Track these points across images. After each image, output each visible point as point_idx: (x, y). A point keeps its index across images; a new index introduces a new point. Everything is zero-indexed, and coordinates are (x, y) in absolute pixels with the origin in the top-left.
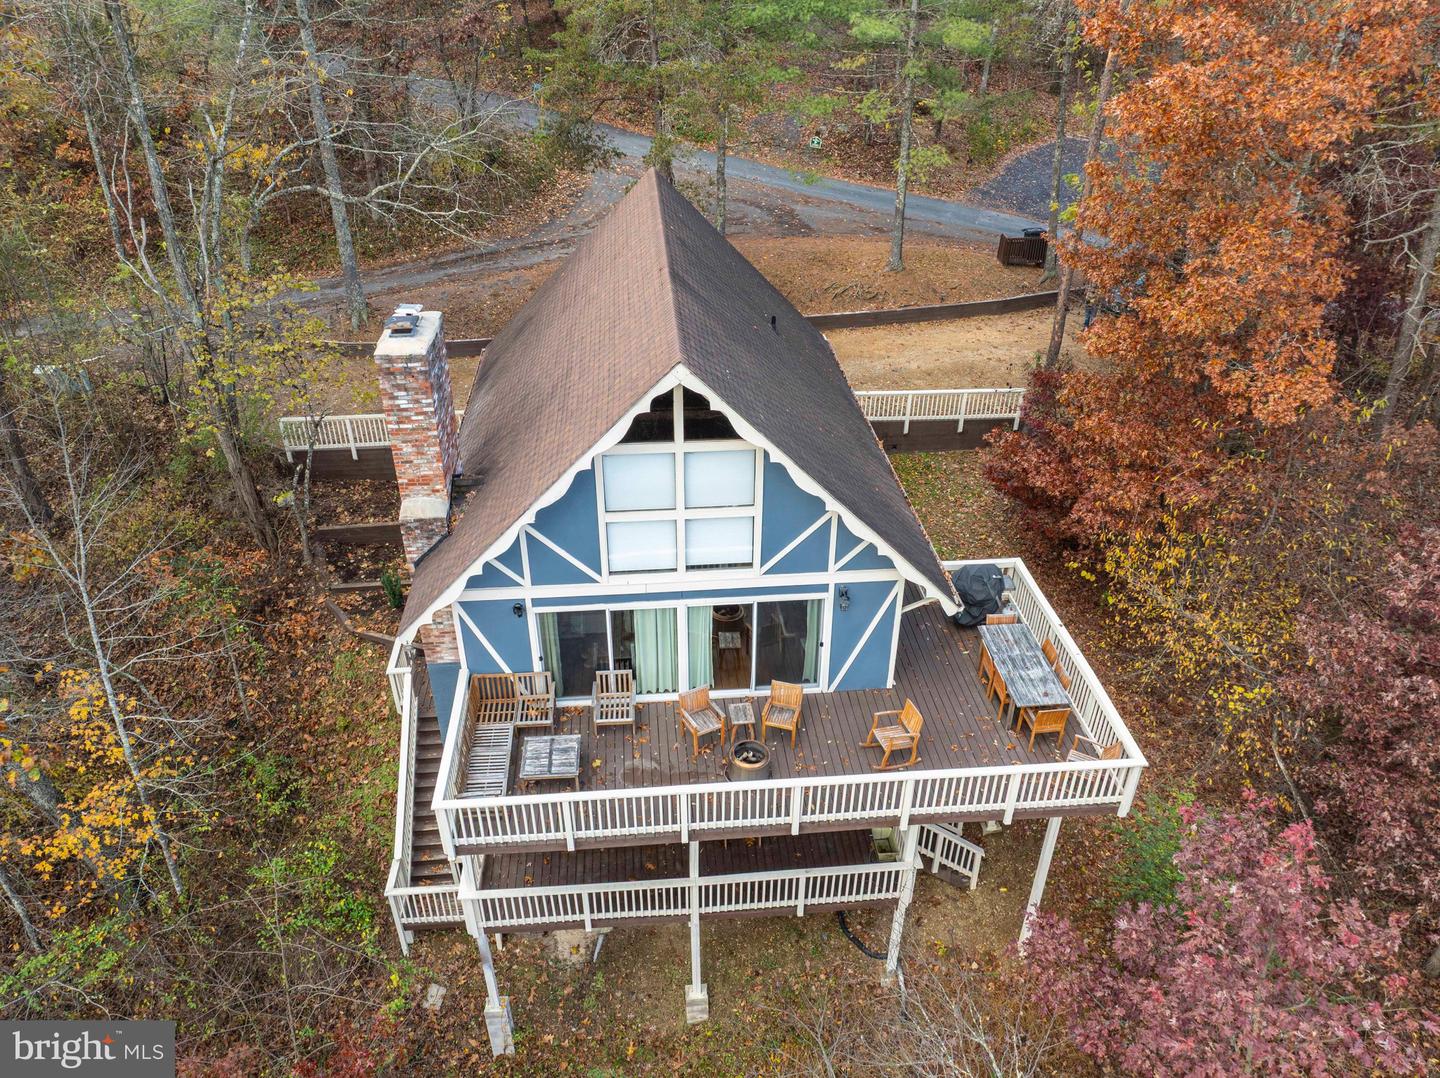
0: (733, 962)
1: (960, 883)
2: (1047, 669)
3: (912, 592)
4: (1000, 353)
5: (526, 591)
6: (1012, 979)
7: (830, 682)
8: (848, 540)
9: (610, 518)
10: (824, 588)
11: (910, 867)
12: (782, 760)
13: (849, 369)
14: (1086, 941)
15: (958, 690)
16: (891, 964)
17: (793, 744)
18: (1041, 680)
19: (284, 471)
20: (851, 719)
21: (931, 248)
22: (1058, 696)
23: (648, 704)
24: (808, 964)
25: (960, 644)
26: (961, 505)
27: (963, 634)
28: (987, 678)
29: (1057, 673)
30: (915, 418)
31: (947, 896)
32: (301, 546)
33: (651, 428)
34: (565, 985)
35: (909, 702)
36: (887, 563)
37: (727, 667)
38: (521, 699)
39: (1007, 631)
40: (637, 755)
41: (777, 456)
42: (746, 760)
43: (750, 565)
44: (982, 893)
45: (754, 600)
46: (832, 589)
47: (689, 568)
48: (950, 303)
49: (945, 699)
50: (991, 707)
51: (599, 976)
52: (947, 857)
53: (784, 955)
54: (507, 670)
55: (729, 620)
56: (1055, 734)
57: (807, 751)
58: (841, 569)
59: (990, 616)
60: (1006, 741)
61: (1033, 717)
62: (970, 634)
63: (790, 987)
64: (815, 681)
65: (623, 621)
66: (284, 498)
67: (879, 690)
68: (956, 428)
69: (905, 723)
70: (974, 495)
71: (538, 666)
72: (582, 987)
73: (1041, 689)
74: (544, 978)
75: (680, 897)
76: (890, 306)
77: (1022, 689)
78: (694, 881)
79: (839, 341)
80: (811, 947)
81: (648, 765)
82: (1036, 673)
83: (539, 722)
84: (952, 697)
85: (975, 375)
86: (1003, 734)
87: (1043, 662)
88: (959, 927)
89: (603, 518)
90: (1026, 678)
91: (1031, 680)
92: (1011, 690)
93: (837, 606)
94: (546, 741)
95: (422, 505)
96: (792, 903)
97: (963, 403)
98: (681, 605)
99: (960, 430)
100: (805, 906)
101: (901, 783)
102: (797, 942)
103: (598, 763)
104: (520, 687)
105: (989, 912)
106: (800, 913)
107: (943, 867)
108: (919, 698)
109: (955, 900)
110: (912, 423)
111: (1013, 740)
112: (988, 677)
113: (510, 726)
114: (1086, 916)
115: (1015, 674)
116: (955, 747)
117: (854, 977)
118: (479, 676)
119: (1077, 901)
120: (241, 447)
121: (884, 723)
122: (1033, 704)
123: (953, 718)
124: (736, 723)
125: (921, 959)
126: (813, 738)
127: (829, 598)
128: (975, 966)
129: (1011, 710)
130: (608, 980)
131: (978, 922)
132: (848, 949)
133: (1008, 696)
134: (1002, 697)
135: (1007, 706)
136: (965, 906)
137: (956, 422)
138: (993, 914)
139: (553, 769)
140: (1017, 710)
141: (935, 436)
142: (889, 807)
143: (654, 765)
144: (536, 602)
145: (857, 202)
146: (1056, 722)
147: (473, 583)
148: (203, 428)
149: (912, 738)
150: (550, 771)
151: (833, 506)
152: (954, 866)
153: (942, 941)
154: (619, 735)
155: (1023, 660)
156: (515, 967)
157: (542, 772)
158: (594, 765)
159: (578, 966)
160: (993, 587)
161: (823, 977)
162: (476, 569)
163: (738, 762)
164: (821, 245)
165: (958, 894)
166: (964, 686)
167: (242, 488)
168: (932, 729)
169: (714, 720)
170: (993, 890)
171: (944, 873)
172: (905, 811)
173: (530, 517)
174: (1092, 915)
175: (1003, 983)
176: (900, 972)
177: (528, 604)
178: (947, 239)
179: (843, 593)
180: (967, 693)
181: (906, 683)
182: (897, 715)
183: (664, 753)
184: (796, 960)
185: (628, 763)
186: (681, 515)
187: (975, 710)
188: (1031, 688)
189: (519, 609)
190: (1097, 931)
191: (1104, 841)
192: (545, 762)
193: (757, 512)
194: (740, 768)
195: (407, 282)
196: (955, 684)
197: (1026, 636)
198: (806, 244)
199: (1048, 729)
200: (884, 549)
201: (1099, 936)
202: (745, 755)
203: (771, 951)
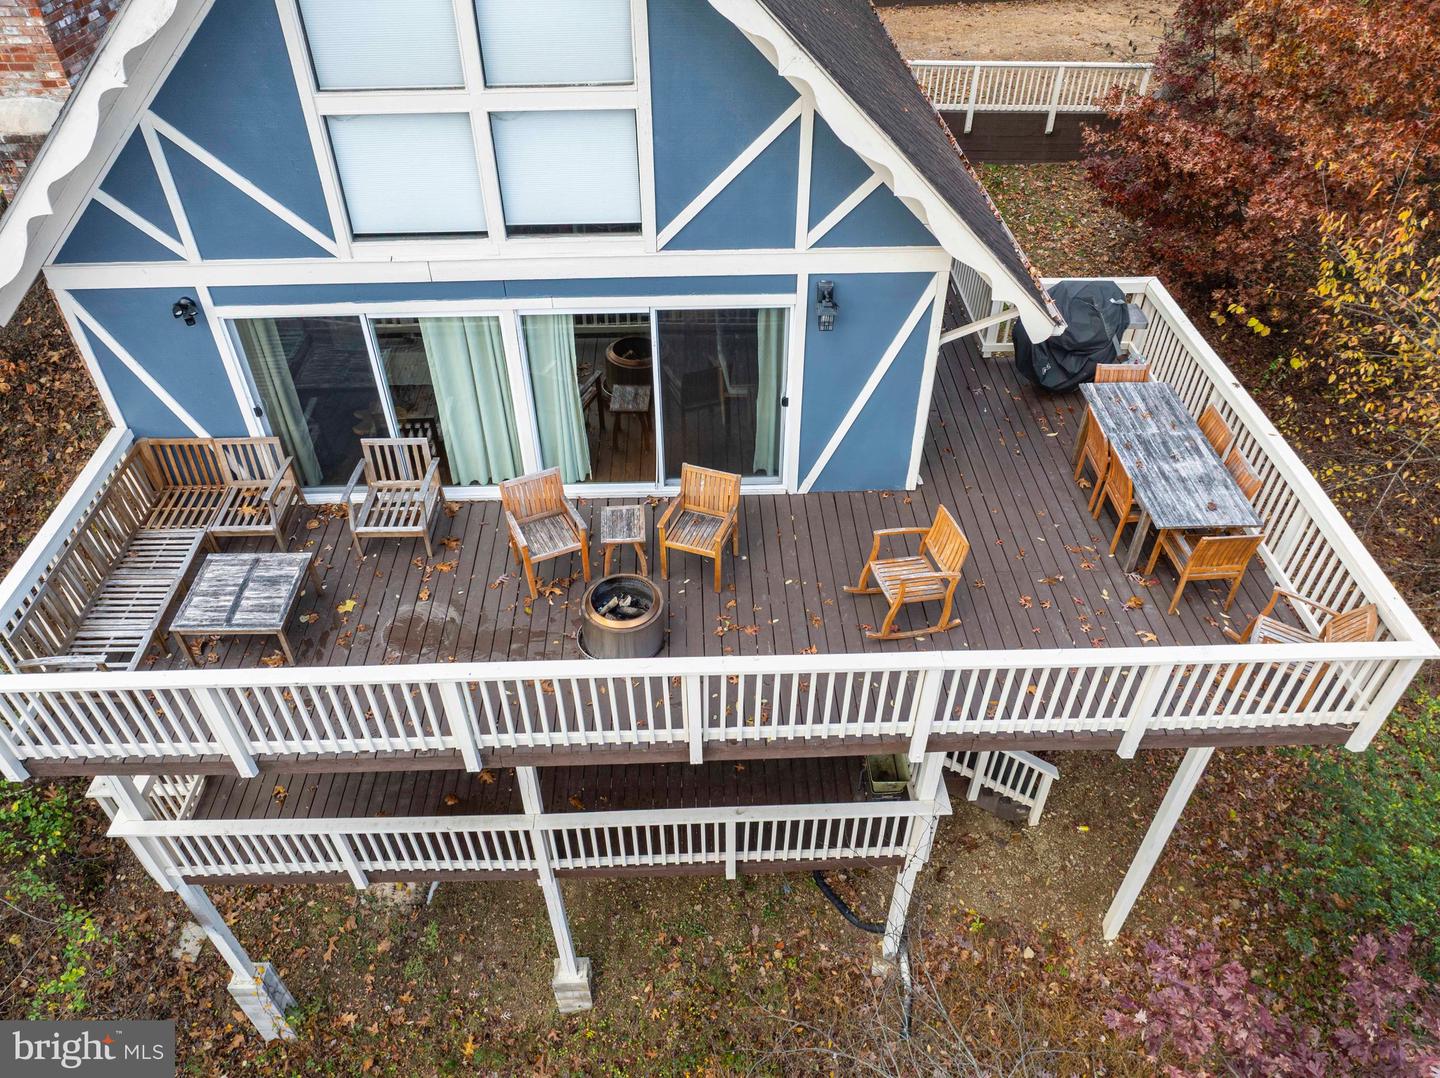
0: (637, 921)
1: (1014, 817)
2: (1212, 461)
5: (193, 269)
6: (1089, 979)
7: (802, 477)
9: (329, 104)
10: (786, 284)
11: (928, 814)
12: (694, 614)
14: (1217, 920)
15: (1036, 500)
16: (889, 945)
17: (718, 584)
18: (1201, 480)
20: (835, 541)
22: (1233, 509)
23: (472, 503)
24: (756, 931)
25: (1042, 419)
26: (1046, 238)
27: (1048, 405)
28: (1092, 478)
29: (1230, 467)
30: (983, 107)
31: (990, 835)
34: (380, 937)
35: (943, 510)
38: (235, 486)
39: (1135, 394)
40: (424, 595)
42: (617, 613)
43: (635, 228)
44: (1047, 832)
45: (647, 305)
46: (803, 285)
47: (513, 231)
49: (1011, 511)
50: (1096, 531)
51: (432, 929)
52: (994, 777)
53: (719, 916)
54: (202, 433)
56: (1223, 584)
57: (744, 598)
58: (821, 243)
59: (1103, 368)
60: (1125, 592)
61: (1186, 547)
62: (1061, 405)
63: (724, 967)
64: (776, 472)
65: (402, 338)
67: (892, 493)
68: (1045, 125)
69: (933, 551)
70: (1064, 223)
71: (256, 427)
72: (405, 941)
73: (1203, 498)
74: (351, 924)
75: (511, 844)
77: (1167, 497)
78: (534, 819)
80: (763, 904)
81: (441, 612)
82: (1190, 467)
83: (253, 527)
84: (1026, 511)
86: (1119, 580)
87: (1203, 448)
88: (1007, 887)
89: (313, 106)
90: (1172, 475)
91: (1183, 480)
92: (1143, 497)
93: (813, 320)
94: (244, 564)
95: (23, 111)
96: (715, 857)
97: (1057, 85)
98: (508, 310)
99: (1049, 128)
100: (739, 863)
101: (913, 676)
102: (742, 894)
103: (349, 605)
104: (226, 463)
105: (1058, 865)
106: (731, 874)
107: (986, 792)
108: (965, 512)
109: (1003, 843)
110: (977, 115)
111: (1139, 591)
112: (1094, 472)
113: (198, 533)
114: (1218, 878)
115: (1151, 469)
116: (1026, 599)
117: (830, 957)
118: (152, 441)
119: (1204, 852)
121: (893, 550)
122: (1187, 524)
123: (1025, 546)
124: (608, 540)
125: (940, 938)
126: (759, 575)
127: (796, 305)
128: (1029, 954)
129: (1141, 533)
130: (444, 934)
131: (1038, 881)
132: (823, 912)
133: (1136, 508)
134: (1123, 510)
135: (1131, 527)
136: (1019, 853)
137: (1044, 116)
138: (1064, 868)
139: (238, 617)
140: (1153, 533)
141: (1011, 138)
142: (887, 717)
143: (453, 613)
144: (222, 295)
146: (1230, 560)
149: (945, 582)
150: (229, 620)
152: (1007, 791)
153: (977, 906)
154: (403, 557)
155: (1164, 443)
156: (311, 904)
157: (214, 622)
158: (342, 609)
159: (402, 909)
160: (1110, 319)
161: (778, 954)
163: (597, 618)
165: (1008, 831)
166: (1048, 491)
168: (985, 566)
169: (568, 534)
170: (1066, 828)
171: (987, 799)
172: (920, 726)
174: (1227, 877)
175: (1075, 984)
176: (904, 958)
177: (205, 300)
179: (826, 294)
180: (1053, 504)
181: (941, 479)
182: (920, 536)
183: (477, 592)
184: (738, 924)
185: (405, 609)
186: (478, 101)
187: (1067, 534)
188: (1183, 495)
189: (185, 309)
190: (1236, 904)
191: (1250, 754)
192: (227, 601)
193: (640, 97)
194: (601, 630)
196: (1030, 486)
197: (1168, 403)
199: (1213, 572)
201: (1239, 913)
202: (613, 602)
203: (698, 908)
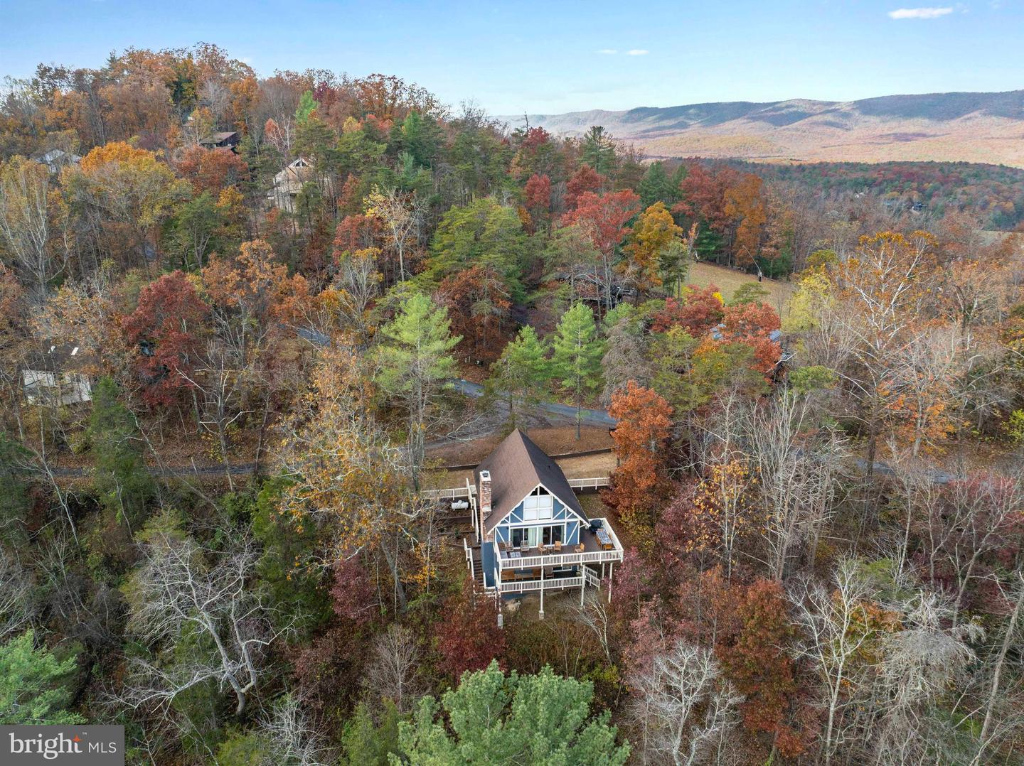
0: (548, 607)
2: (609, 539)
3: (581, 523)
4: (608, 466)
5: (509, 524)
7: (567, 541)
8: (569, 513)
9: (526, 510)
10: (564, 523)
11: (584, 578)
13: (565, 472)
20: (571, 550)
21: (589, 431)
23: (531, 548)
24: (564, 606)
25: (592, 534)
29: (611, 540)
30: (584, 487)
33: (535, 493)
34: (512, 615)
36: (576, 517)
37: (546, 541)
38: (506, 547)
39: (602, 532)
41: (556, 497)
43: (551, 518)
45: (551, 525)
46: (566, 523)
47: (539, 519)
48: (595, 450)
51: (519, 613)
54: (504, 541)
55: (547, 530)
58: (568, 519)
59: (598, 529)
62: (594, 532)
64: (564, 542)
65: (527, 530)
71: (510, 540)
72: (516, 615)
74: (507, 614)
75: (539, 585)
76: (577, 452)
78: (542, 580)
79: (561, 463)
82: (607, 539)
85: (599, 473)
86: (598, 547)
89: (524, 510)
90: (605, 540)
93: (567, 527)
96: (561, 587)
97: (596, 482)
98: (537, 527)
99: (596, 489)
100: (564, 588)
101: (580, 555)
104: (506, 545)
106: (562, 590)
112: (598, 540)
115: (602, 539)
116: (591, 549)
118: (499, 543)
122: (605, 544)
123: (591, 544)
127: (565, 525)
130: (521, 613)
132: (573, 603)
133: (600, 541)
137: (595, 487)
140: (601, 543)
141: (590, 491)
142: (578, 561)
144: (511, 527)
145: (565, 414)
146: (608, 546)
147: (501, 523)
151: (566, 506)
155: (604, 537)
159: (514, 611)
160: (600, 524)
162: (502, 519)
164: (555, 432)
166: (593, 540)
168: (587, 546)
172: (581, 561)
173: (512, 511)
176: (584, 605)
177: (509, 527)
178: (594, 427)
179: (568, 523)
181: (582, 541)
184: (562, 606)
186: (538, 509)
189: (507, 528)
193: (552, 508)
195: (431, 447)
196: (591, 541)
197: (606, 533)
198: (549, 432)
200: (575, 514)
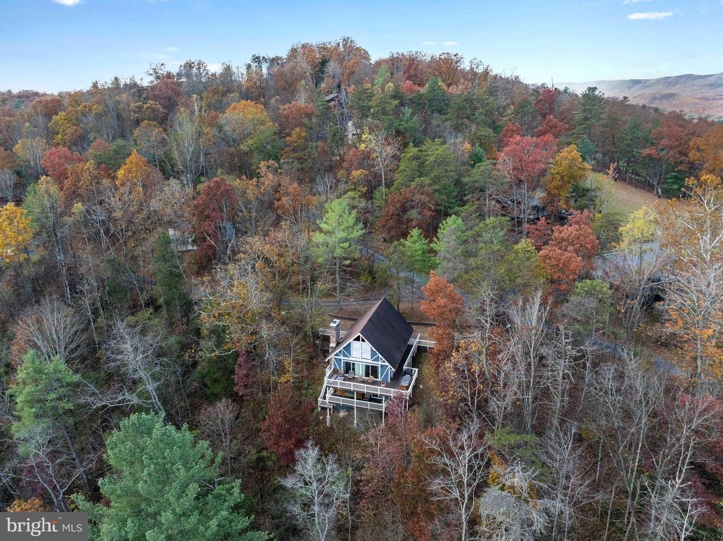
3: (390, 367)
5: (342, 357)
7: (381, 378)
8: (381, 358)
10: (379, 365)
11: (384, 405)
18: (406, 383)
19: (318, 338)
23: (355, 377)
32: (319, 351)
33: (357, 339)
36: (386, 363)
37: (366, 374)
43: (369, 359)
45: (370, 365)
47: (362, 358)
51: (344, 419)
55: (367, 367)
58: (381, 363)
64: (379, 378)
65: (354, 364)
66: (317, 342)
71: (342, 369)
75: (353, 403)
78: (355, 400)
89: (352, 349)
93: (381, 368)
94: (340, 377)
95: (332, 345)
96: (368, 408)
98: (361, 363)
100: (370, 409)
101: (378, 388)
104: (340, 371)
115: (403, 382)
120: (313, 333)
142: (377, 392)
144: (343, 359)
146: (405, 388)
147: (335, 355)
148: (308, 328)
151: (378, 353)
155: (406, 380)
159: (342, 417)
162: (335, 353)
167: (312, 339)
172: (379, 393)
173: (342, 348)
179: (381, 366)
181: (392, 382)
186: (361, 351)
188: (404, 384)
189: (341, 360)
193: (370, 352)
200: (385, 360)
